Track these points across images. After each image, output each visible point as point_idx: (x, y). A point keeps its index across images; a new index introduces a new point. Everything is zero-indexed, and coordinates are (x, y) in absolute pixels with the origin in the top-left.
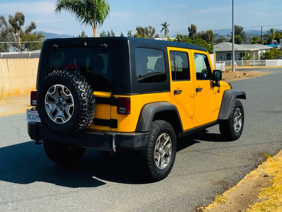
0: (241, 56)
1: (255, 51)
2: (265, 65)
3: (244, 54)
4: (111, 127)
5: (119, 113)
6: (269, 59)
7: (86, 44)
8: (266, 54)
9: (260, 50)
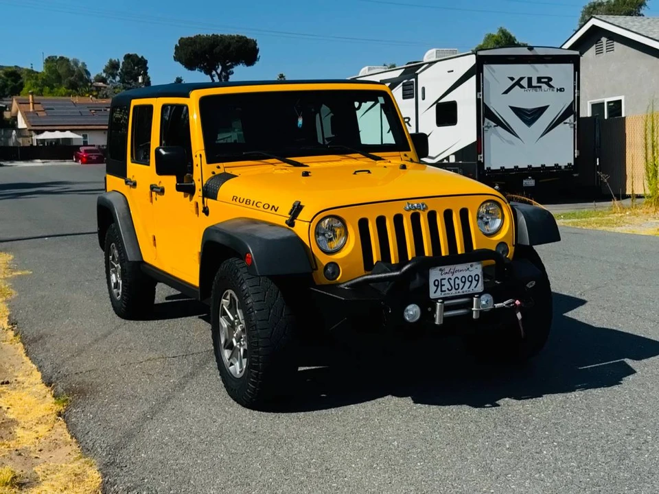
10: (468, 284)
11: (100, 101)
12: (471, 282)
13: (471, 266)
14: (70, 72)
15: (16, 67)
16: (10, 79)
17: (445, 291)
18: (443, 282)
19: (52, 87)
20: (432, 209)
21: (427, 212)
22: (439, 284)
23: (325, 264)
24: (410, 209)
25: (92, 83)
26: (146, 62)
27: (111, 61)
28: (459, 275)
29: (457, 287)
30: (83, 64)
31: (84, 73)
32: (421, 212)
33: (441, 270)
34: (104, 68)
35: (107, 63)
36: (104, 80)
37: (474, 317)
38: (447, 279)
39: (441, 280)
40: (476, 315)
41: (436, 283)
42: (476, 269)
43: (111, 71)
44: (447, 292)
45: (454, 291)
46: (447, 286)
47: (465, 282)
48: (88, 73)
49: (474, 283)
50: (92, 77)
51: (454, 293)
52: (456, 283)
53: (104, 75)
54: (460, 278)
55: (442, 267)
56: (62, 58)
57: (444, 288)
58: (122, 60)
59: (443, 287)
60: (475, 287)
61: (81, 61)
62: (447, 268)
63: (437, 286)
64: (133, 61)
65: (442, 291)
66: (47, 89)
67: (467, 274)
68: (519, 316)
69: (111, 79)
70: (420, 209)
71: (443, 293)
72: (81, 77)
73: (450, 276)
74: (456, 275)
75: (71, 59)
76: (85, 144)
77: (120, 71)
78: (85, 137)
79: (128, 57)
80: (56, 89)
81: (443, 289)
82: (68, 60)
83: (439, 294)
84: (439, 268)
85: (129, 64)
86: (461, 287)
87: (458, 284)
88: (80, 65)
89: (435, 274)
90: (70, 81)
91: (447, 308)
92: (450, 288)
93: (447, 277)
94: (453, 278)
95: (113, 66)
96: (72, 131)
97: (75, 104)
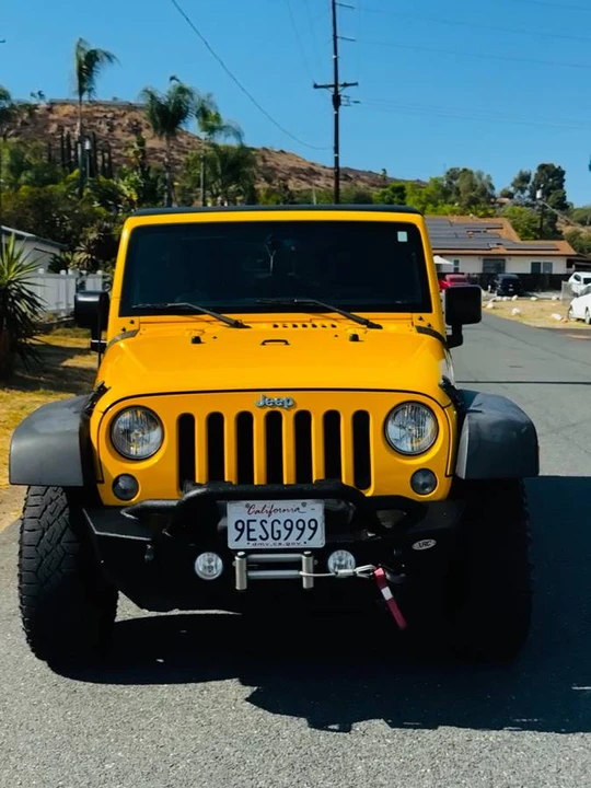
10: (296, 532)
11: (482, 221)
12: (303, 530)
13: (304, 505)
14: (473, 187)
15: (418, 181)
16: (396, 195)
17: (255, 540)
18: (252, 525)
19: (436, 205)
20: (303, 408)
21: (294, 411)
22: (244, 528)
23: (114, 477)
24: (264, 406)
25: (495, 199)
26: (563, 173)
27: (521, 172)
28: (282, 517)
29: (276, 535)
30: (489, 176)
31: (488, 187)
32: (284, 412)
33: (247, 506)
34: (512, 181)
35: (516, 176)
36: (510, 196)
37: (305, 586)
38: (258, 522)
39: (249, 521)
40: (308, 583)
41: (240, 526)
42: (314, 510)
43: (520, 185)
44: (259, 541)
45: (270, 540)
46: (258, 532)
47: (291, 530)
48: (492, 188)
49: (308, 532)
50: (497, 192)
51: (270, 544)
52: (275, 530)
53: (512, 189)
54: (282, 523)
55: (251, 503)
56: (465, 170)
57: (252, 535)
58: (534, 171)
59: (251, 533)
60: (310, 539)
61: (486, 173)
62: (259, 504)
63: (242, 531)
64: (547, 172)
65: (249, 539)
66: (430, 207)
67: (295, 517)
68: (387, 593)
69: (519, 193)
70: (282, 406)
71: (252, 542)
72: (484, 192)
73: (264, 516)
74: (274, 516)
75: (475, 171)
76: (456, 271)
77: (530, 184)
78: (456, 262)
79: (542, 167)
80: (440, 207)
81: (251, 537)
82: (471, 173)
83: (244, 544)
84: (245, 503)
85: (543, 175)
86: (283, 536)
87: (279, 532)
88: (484, 178)
89: (236, 512)
90: (471, 197)
91: (252, 566)
92: (264, 537)
93: (259, 517)
94: (270, 520)
95: (524, 178)
96: (441, 255)
97: (451, 224)
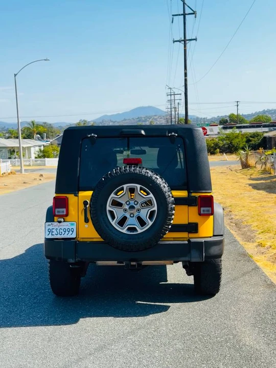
0: (11, 154)
1: (27, 147)
2: (45, 165)
3: (14, 151)
4: (190, 232)
5: (200, 214)
6: (48, 157)
7: (143, 132)
8: (44, 152)
9: (32, 146)
